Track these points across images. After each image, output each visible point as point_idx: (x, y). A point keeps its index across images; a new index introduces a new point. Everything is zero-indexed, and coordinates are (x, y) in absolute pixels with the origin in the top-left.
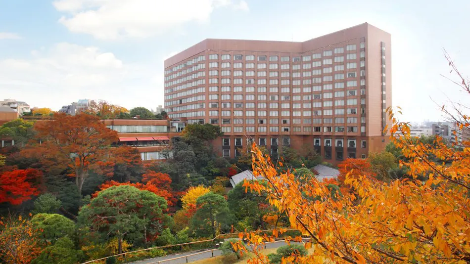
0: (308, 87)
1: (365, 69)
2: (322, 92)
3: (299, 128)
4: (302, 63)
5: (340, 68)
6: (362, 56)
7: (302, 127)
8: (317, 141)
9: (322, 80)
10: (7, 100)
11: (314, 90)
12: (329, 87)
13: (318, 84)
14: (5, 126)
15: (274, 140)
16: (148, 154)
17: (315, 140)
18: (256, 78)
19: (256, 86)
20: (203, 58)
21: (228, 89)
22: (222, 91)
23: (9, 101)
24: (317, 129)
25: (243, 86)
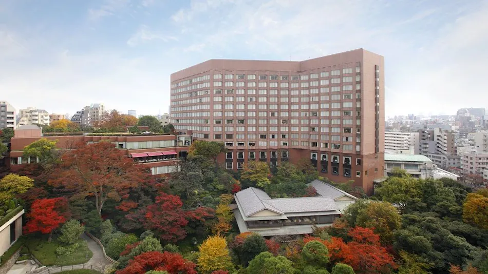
0: (306, 104)
1: (360, 92)
2: (319, 110)
3: (297, 143)
4: (300, 82)
5: (337, 89)
6: (358, 79)
7: (300, 141)
8: (314, 155)
9: (319, 99)
10: (29, 108)
11: (311, 108)
12: (326, 106)
13: (315, 103)
14: (32, 146)
15: (274, 153)
16: (158, 169)
17: (312, 154)
18: (257, 96)
19: (257, 103)
20: (208, 77)
21: (231, 107)
22: (226, 108)
23: (31, 109)
24: (314, 144)
25: (245, 104)
